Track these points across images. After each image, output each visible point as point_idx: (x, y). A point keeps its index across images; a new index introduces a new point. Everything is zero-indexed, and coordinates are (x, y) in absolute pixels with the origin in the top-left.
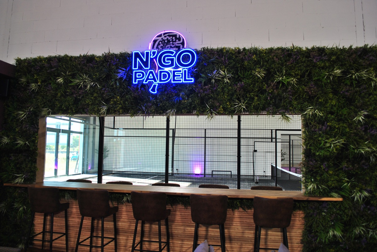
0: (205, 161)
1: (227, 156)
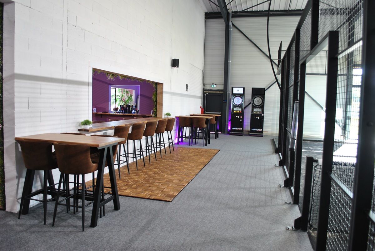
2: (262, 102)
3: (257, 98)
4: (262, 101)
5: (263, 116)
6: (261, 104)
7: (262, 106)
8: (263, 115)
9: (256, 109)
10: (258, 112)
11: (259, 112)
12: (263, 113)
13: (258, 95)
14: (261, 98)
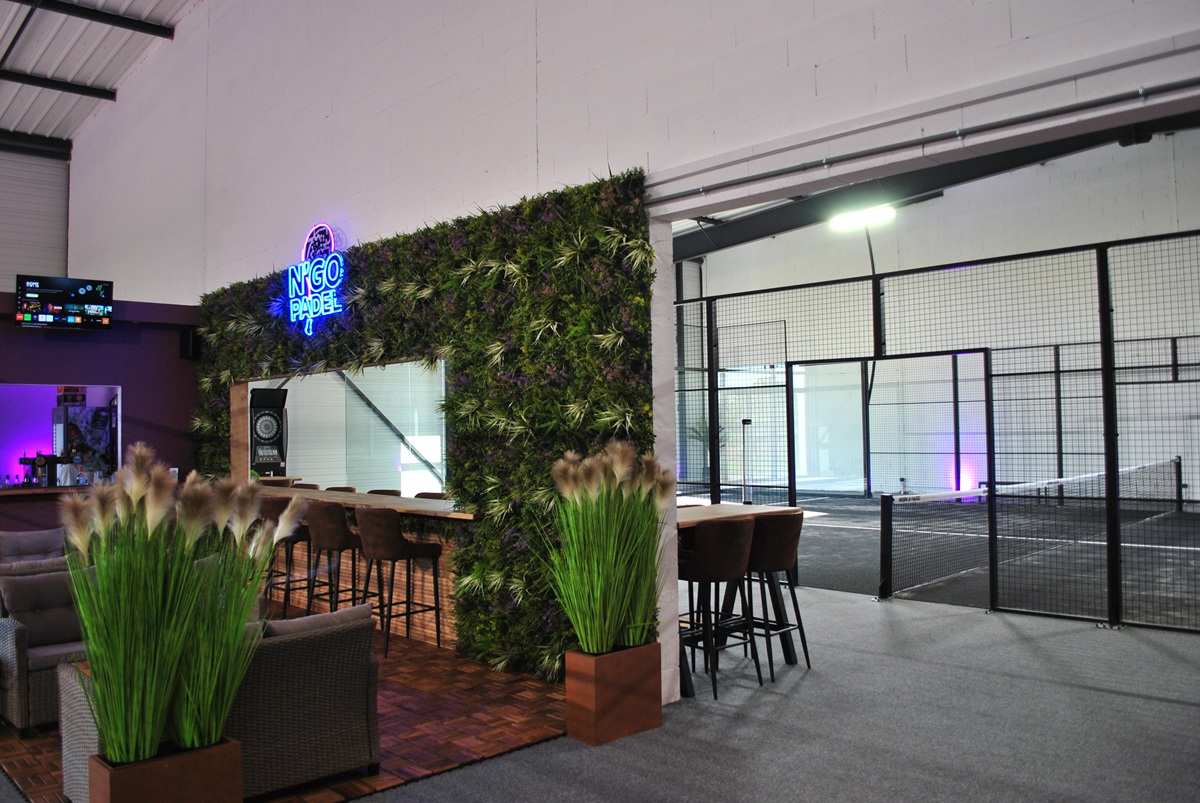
0: (1060, 454)
1: (1035, 433)
2: (278, 429)
3: (264, 418)
4: (278, 425)
5: (285, 468)
6: (275, 435)
7: (279, 441)
8: (282, 464)
9: (262, 449)
10: (268, 456)
11: (273, 456)
12: (284, 460)
13: (267, 408)
14: (275, 418)
